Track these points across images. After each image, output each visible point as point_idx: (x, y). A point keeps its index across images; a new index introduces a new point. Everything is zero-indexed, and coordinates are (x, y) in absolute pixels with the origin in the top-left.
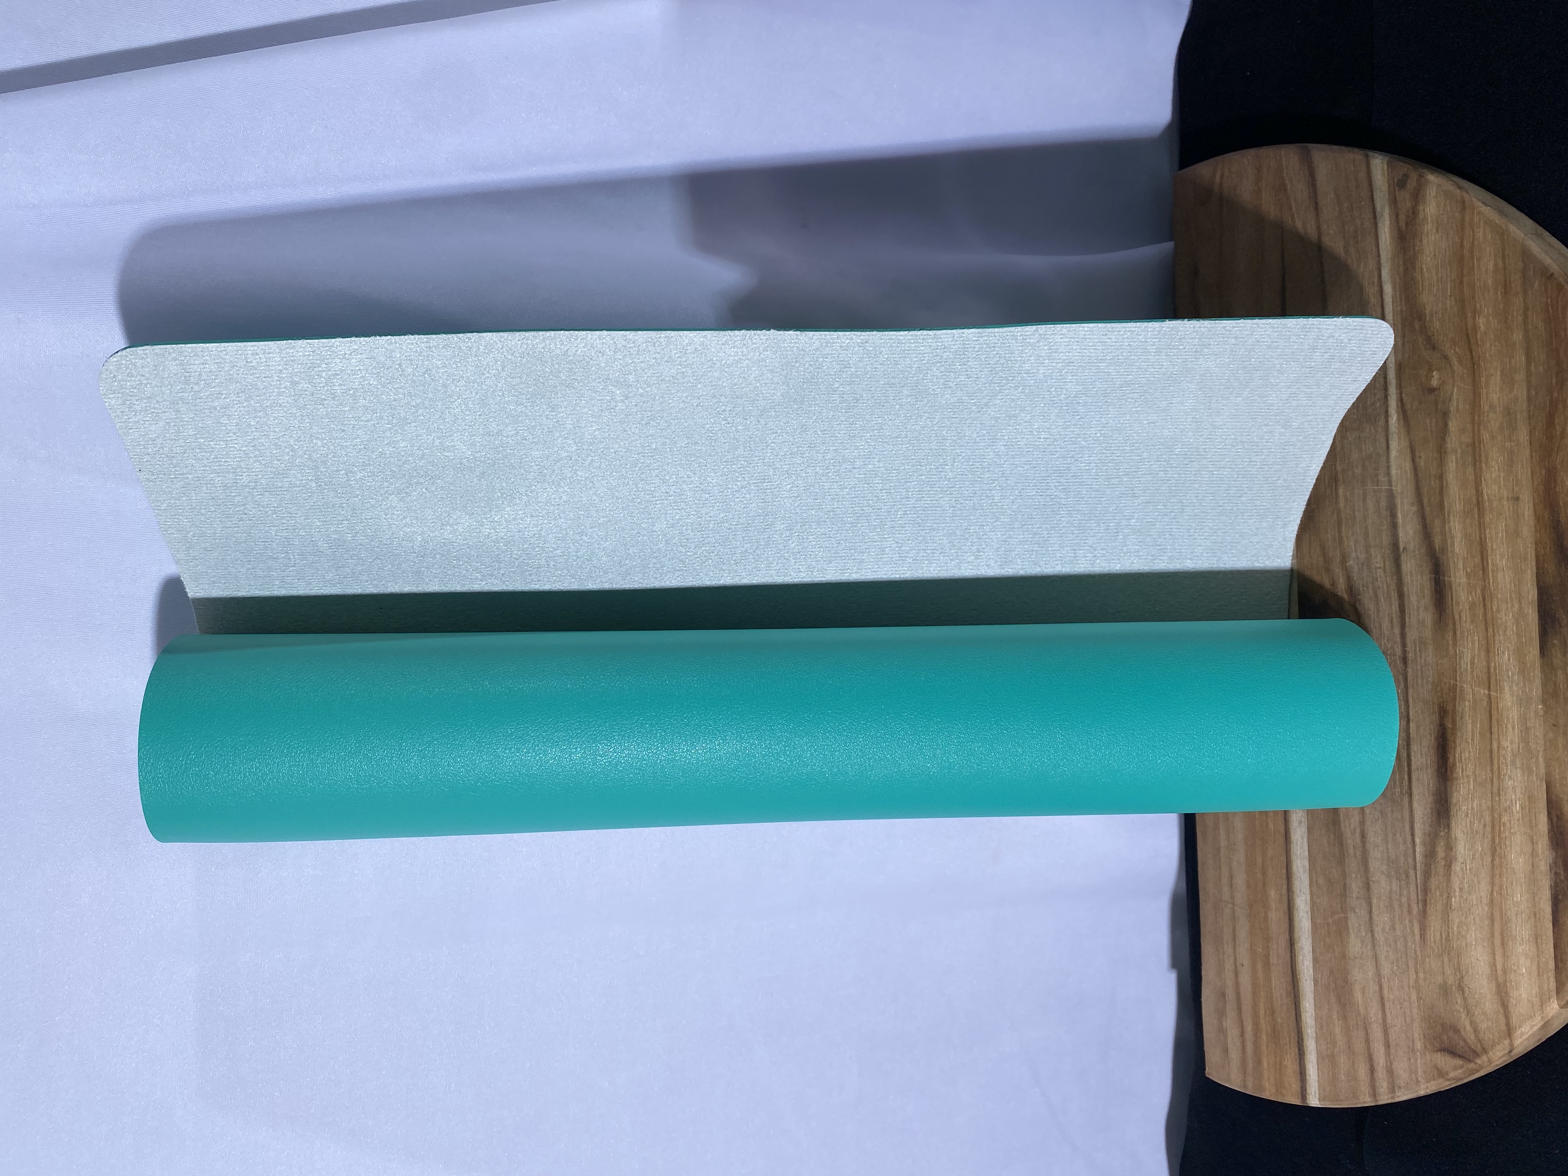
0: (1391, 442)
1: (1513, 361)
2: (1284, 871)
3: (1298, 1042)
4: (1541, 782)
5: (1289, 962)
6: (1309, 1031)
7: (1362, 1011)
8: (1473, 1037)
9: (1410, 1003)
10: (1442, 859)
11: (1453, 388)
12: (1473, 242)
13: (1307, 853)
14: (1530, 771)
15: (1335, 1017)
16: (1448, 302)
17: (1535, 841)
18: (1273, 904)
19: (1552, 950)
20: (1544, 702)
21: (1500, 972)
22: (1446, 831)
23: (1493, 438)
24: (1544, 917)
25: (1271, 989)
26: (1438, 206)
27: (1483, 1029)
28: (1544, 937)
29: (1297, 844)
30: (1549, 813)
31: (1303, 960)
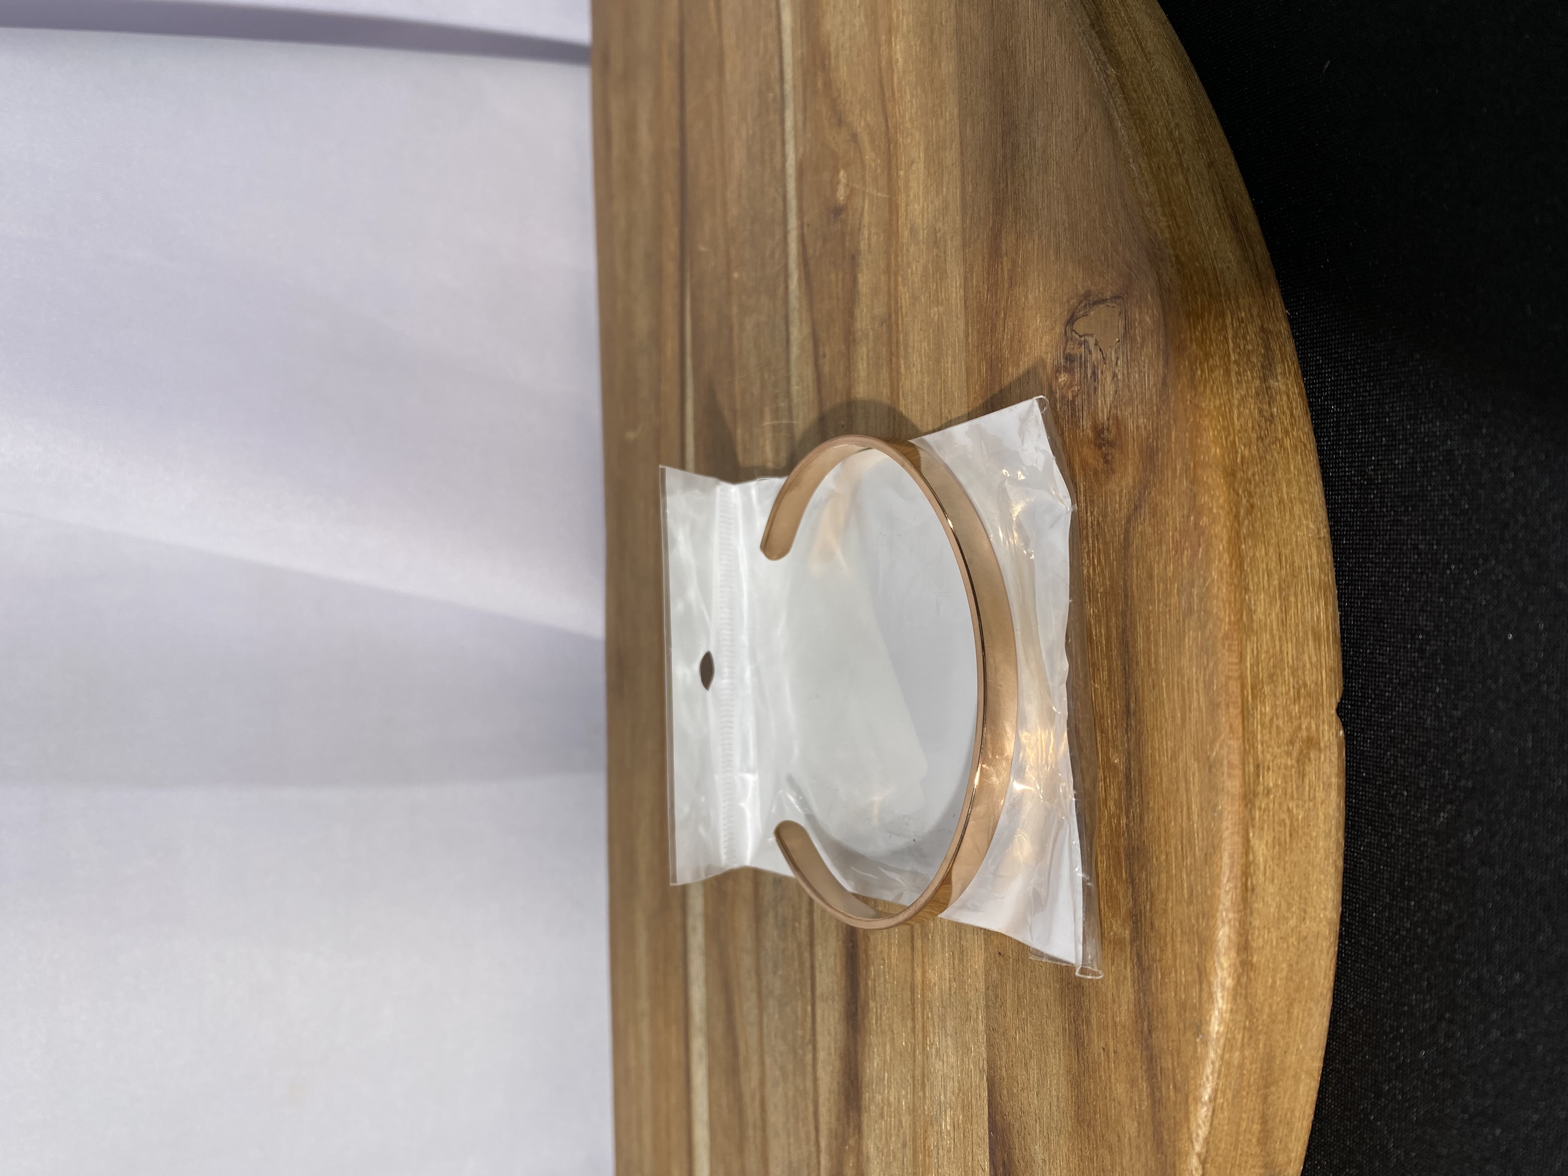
0: (791, 329)
2: (686, 1137)
4: (982, 1079)
11: (864, 200)
13: (707, 1116)
14: (966, 1049)
16: (857, 20)
22: (857, 1136)
23: (915, 299)
29: (698, 1094)
30: (992, 1152)
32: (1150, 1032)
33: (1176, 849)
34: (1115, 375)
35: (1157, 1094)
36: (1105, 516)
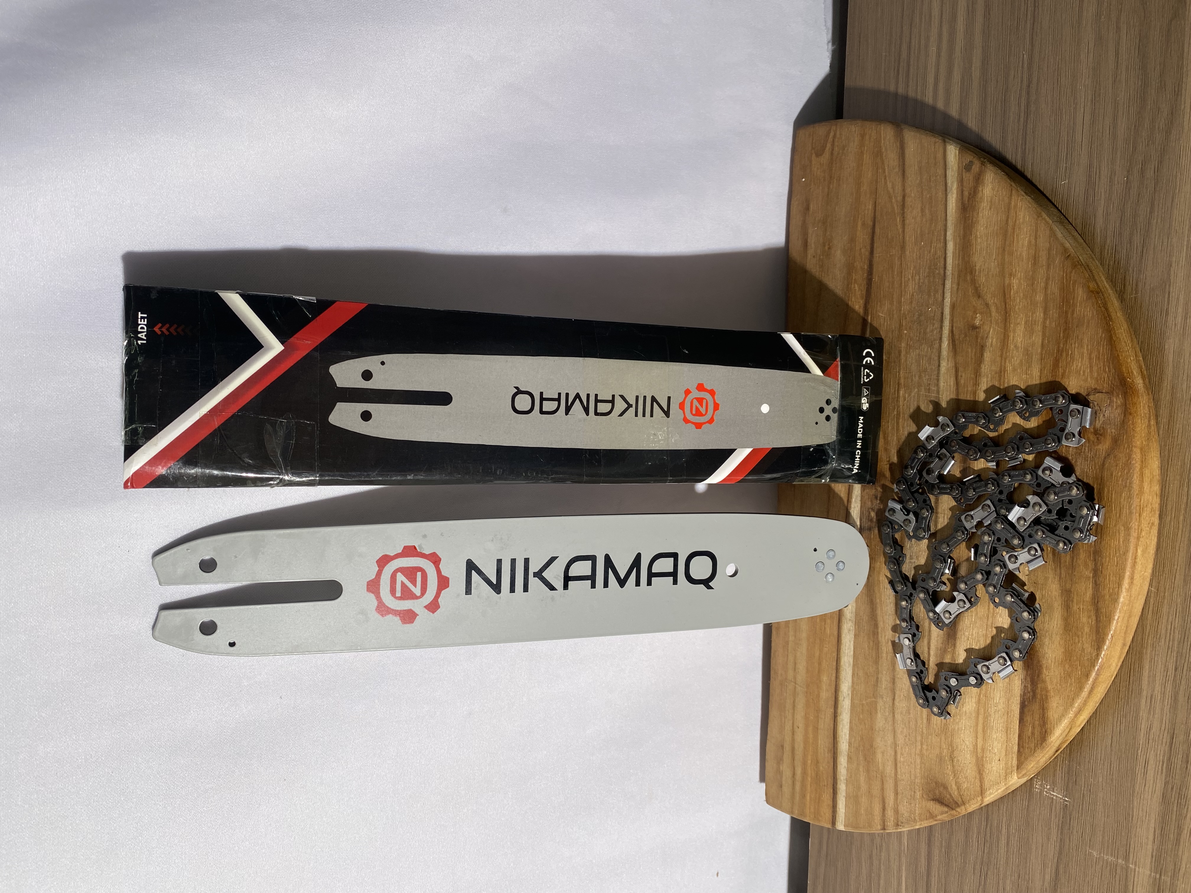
0: (941, 362)
1: (1035, 315)
2: (835, 664)
3: (833, 785)
5: (832, 728)
6: (842, 778)
7: (881, 768)
8: (956, 793)
9: (915, 766)
11: (990, 328)
12: (1016, 220)
13: (852, 653)
15: (861, 770)
16: (992, 264)
18: (824, 687)
19: (1017, 739)
21: (979, 750)
22: (953, 648)
23: (1014, 370)
24: (1014, 715)
25: (818, 745)
26: (993, 189)
27: (964, 788)
28: (1012, 730)
29: (846, 646)
31: (842, 728)
32: (1098, 602)
33: (1113, 551)
34: (1104, 415)
35: (1099, 619)
36: (1096, 455)
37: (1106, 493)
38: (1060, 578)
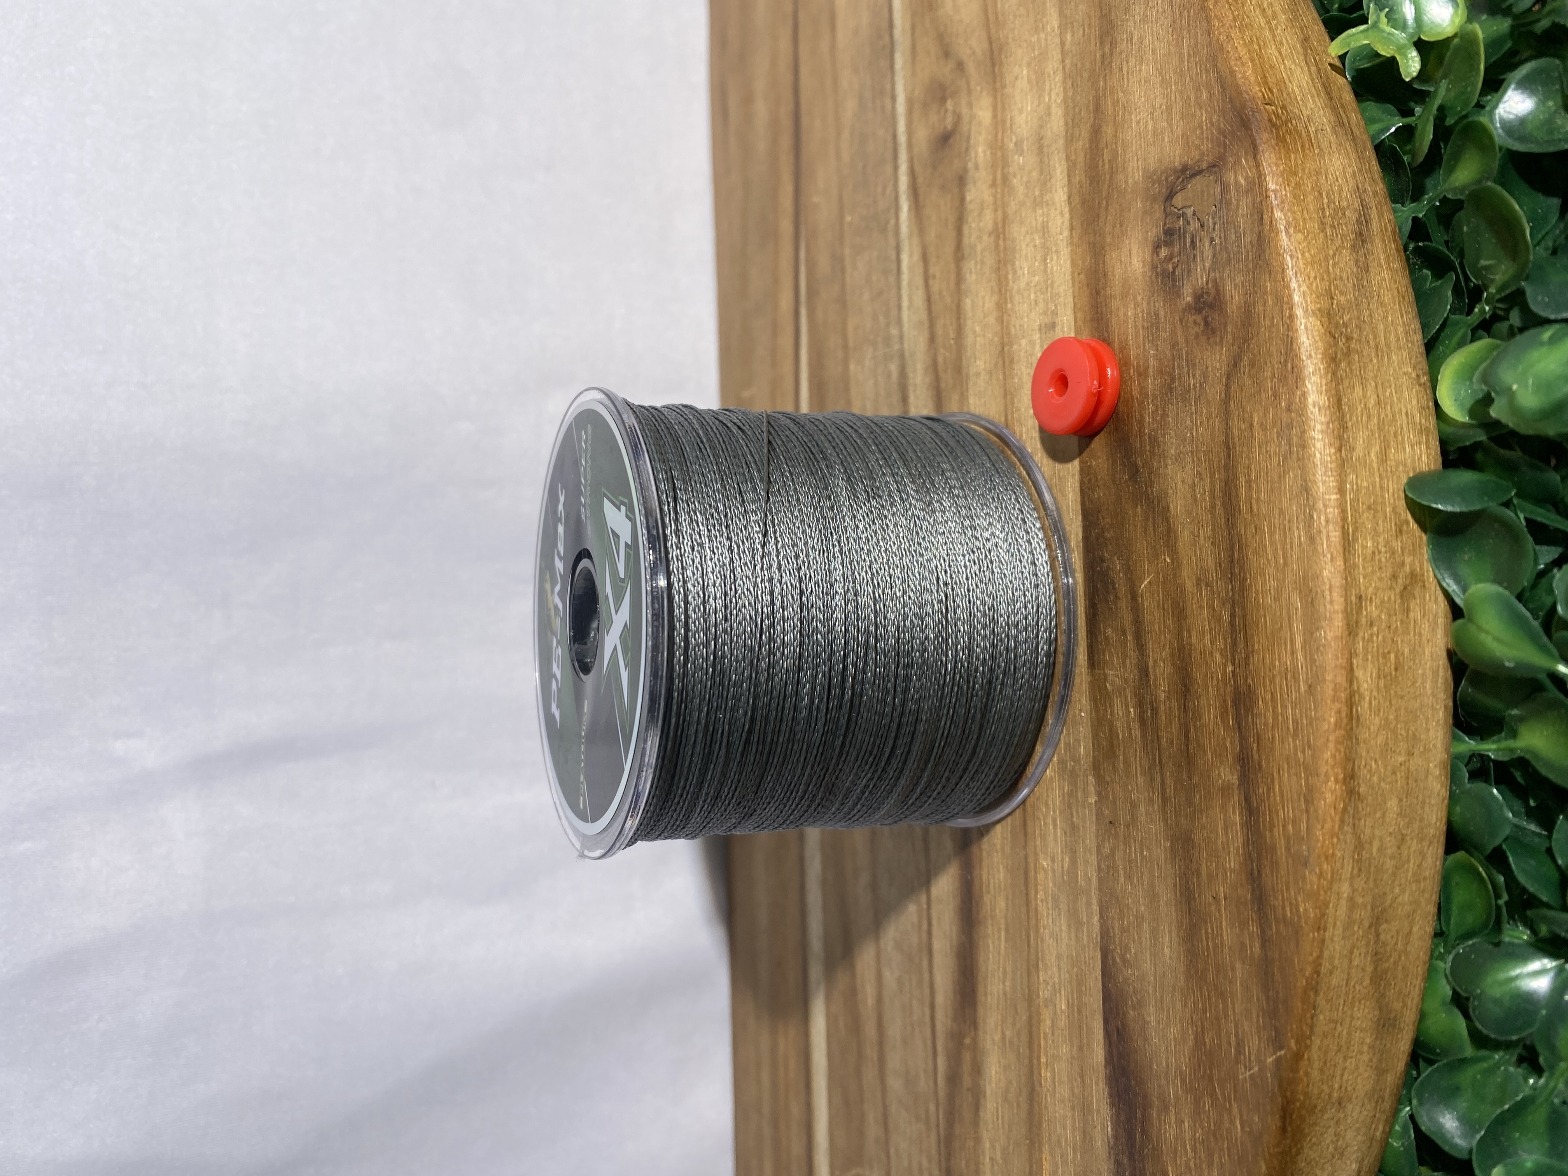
4: (1095, 949)
10: (968, 1090)
14: (1079, 924)
17: (1087, 1081)
20: (1096, 767)
22: (973, 1033)
30: (1106, 1021)
32: (1259, 872)
33: (1281, 686)
34: (1212, 240)
35: (1268, 932)
37: (1243, 492)
38: (1165, 800)
